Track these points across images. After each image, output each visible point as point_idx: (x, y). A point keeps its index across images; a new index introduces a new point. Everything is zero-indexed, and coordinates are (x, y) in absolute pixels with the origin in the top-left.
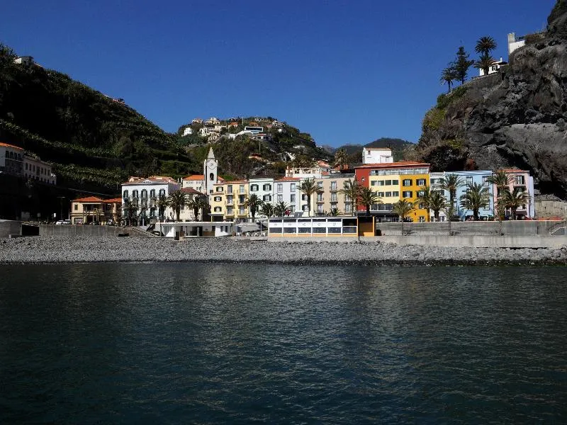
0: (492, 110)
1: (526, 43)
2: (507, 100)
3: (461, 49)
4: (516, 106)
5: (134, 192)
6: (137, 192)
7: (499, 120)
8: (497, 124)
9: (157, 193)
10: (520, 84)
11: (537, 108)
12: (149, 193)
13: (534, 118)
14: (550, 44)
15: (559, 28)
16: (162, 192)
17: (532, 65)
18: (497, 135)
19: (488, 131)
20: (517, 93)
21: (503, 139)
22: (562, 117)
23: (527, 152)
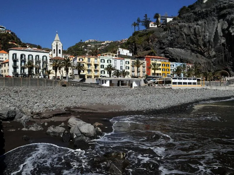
0: (164, 41)
1: (173, 20)
2: (168, 38)
3: (146, 15)
4: (171, 41)
5: (22, 56)
6: (25, 55)
7: (165, 45)
8: (164, 47)
9: (41, 58)
10: (173, 34)
11: (178, 43)
12: (34, 57)
13: (176, 46)
14: (182, 22)
15: (185, 18)
16: (45, 58)
17: (177, 28)
18: (165, 50)
19: (161, 48)
20: (171, 37)
21: (168, 52)
22: (186, 48)
23: (177, 58)
